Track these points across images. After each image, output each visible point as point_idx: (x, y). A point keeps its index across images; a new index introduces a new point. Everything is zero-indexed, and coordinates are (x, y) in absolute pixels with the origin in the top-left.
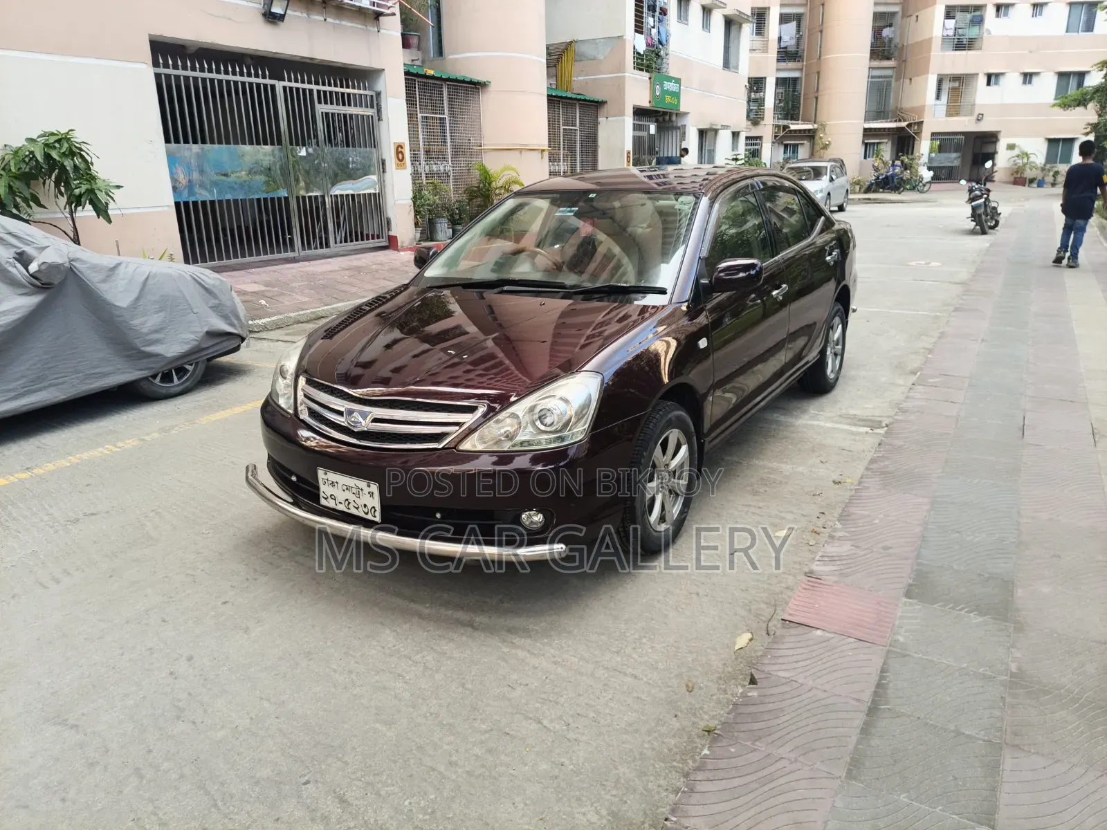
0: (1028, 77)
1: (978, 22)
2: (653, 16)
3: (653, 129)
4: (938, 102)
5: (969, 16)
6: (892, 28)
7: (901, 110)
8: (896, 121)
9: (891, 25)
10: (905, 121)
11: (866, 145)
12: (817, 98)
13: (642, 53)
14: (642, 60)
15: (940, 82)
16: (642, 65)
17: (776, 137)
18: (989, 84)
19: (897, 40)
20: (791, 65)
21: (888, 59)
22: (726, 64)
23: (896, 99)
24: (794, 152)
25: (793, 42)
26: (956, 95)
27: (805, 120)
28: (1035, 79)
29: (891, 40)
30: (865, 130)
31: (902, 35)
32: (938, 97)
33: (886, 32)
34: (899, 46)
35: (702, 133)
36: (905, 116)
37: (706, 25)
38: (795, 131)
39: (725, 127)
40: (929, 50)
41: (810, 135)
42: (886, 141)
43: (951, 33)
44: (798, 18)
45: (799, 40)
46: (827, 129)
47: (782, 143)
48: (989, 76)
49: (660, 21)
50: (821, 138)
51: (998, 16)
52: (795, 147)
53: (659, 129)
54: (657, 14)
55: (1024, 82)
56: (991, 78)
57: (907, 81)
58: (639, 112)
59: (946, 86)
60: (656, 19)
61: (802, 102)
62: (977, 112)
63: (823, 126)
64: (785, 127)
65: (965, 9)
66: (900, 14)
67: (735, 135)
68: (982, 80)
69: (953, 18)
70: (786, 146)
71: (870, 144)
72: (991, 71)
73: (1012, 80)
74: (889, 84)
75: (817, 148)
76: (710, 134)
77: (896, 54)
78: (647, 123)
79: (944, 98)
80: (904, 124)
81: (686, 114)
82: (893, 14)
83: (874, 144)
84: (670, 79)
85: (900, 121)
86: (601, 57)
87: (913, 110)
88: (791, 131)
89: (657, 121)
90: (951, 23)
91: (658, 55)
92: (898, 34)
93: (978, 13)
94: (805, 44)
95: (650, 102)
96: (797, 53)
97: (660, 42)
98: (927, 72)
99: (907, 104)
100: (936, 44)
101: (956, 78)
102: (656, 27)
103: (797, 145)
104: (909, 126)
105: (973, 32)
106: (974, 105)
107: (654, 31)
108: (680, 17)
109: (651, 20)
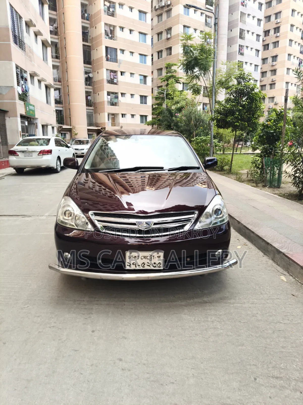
0: (133, 116)
1: (117, 97)
2: (23, 81)
3: (26, 123)
4: (109, 122)
5: (114, 95)
6: (91, 97)
7: (98, 123)
8: (97, 127)
9: (90, 96)
10: (99, 127)
11: (88, 134)
12: (70, 118)
13: (21, 94)
14: (21, 96)
15: (108, 115)
16: (21, 98)
17: (58, 130)
18: (122, 117)
19: (92, 101)
20: (59, 105)
21: (91, 106)
22: (47, 102)
23: (96, 120)
24: (65, 136)
25: (58, 98)
26: (113, 119)
27: (67, 125)
28: (134, 116)
29: (91, 100)
30: (88, 129)
31: (94, 99)
32: (108, 120)
33: (89, 98)
34: (94, 102)
35: (43, 126)
36: (100, 126)
37: (40, 87)
38: (64, 128)
39: (51, 125)
40: (104, 105)
41: (70, 130)
42: (95, 133)
43: (110, 100)
44: (59, 89)
45: (60, 97)
46: (76, 128)
47: (60, 132)
48: (122, 115)
49: (25, 83)
50: (74, 131)
51: (122, 96)
52: (65, 134)
53: (28, 123)
54: (24, 80)
55: (132, 117)
56: (123, 115)
57: (98, 114)
58: (22, 117)
59: (110, 117)
60: (24, 82)
61: (65, 118)
62: (120, 125)
63: (74, 127)
64: (61, 127)
65: (113, 93)
66: (93, 92)
67: (53, 128)
68: (121, 116)
69: (110, 95)
70: (62, 134)
71: (90, 134)
72: (123, 113)
73: (128, 116)
74: (92, 115)
75: (73, 135)
76: (45, 127)
77: (93, 105)
78: (24, 121)
79: (110, 120)
80: (100, 128)
81: (37, 119)
82: (90, 92)
83: (91, 134)
84: (31, 105)
85: (98, 127)
86: (4, 94)
87: (101, 124)
88: (63, 128)
89: (28, 121)
90: (109, 97)
91: (26, 95)
92: (93, 98)
93: (116, 95)
94: (63, 98)
95: (25, 113)
96: (60, 101)
97: (26, 91)
98: (104, 112)
99: (99, 121)
100: (106, 103)
101: (113, 114)
102: (24, 85)
103: (66, 133)
104: (101, 128)
105: (116, 101)
106: (119, 123)
107: (24, 86)
108: (31, 82)
109: (22, 82)
